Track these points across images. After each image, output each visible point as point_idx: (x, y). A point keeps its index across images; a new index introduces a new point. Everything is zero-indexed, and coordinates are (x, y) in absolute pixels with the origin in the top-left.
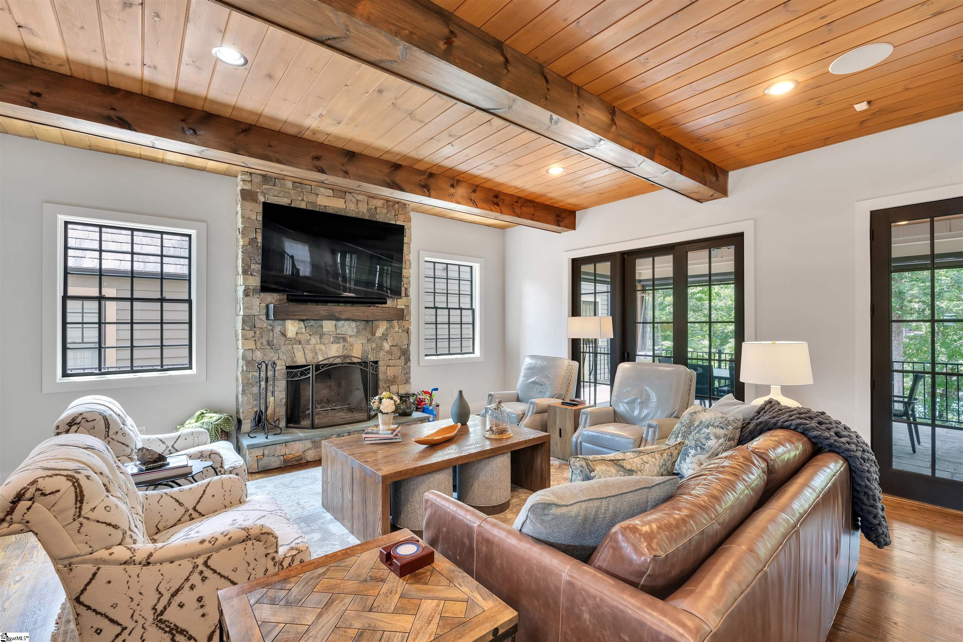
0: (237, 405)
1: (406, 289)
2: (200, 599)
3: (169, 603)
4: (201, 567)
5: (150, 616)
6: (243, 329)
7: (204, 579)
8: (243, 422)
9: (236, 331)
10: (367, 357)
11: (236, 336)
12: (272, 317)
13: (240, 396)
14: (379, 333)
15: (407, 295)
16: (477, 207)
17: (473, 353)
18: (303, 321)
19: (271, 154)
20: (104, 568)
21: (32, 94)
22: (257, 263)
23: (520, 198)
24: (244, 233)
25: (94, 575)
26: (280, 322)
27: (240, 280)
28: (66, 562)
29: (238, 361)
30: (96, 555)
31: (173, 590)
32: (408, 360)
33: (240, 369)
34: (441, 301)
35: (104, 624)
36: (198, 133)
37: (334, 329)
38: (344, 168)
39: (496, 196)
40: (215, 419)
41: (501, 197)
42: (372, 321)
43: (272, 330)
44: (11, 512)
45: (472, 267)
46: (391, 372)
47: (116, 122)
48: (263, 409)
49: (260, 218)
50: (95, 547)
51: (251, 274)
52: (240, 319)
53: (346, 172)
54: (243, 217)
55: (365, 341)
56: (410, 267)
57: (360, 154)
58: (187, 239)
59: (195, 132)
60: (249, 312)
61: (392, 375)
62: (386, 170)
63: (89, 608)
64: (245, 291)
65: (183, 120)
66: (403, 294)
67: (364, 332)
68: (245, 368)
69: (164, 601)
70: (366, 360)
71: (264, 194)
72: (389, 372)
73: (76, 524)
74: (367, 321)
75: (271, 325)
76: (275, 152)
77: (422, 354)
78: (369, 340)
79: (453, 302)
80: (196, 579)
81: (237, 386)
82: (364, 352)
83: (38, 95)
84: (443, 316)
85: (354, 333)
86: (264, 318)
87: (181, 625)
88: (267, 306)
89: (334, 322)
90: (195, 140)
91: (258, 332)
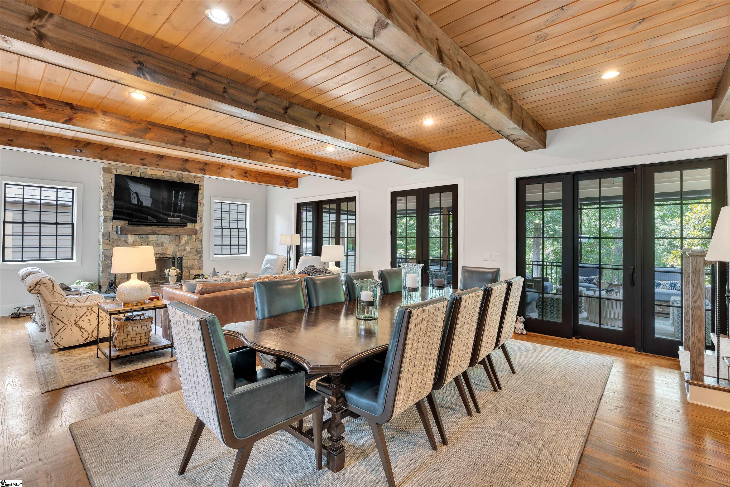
0: (99, 279)
1: (200, 218)
2: (89, 320)
3: (79, 319)
4: (90, 310)
5: (74, 322)
6: (103, 239)
7: (91, 314)
8: (102, 287)
9: (99, 240)
10: (176, 254)
11: (99, 242)
12: (119, 233)
13: (101, 274)
14: (183, 241)
15: (201, 222)
16: (234, 178)
17: (246, 254)
18: (138, 235)
19: (119, 159)
20: (60, 306)
21: (9, 140)
22: (111, 205)
23: (260, 173)
24: (104, 189)
25: (57, 308)
26: (124, 235)
27: (102, 213)
28: (50, 303)
29: (100, 256)
30: (57, 302)
31: (81, 316)
32: (201, 256)
33: (101, 260)
34: (225, 224)
35: (60, 322)
36: (83, 151)
37: (156, 239)
38: (157, 163)
39: (246, 173)
40: (86, 284)
41: (249, 173)
42: (179, 235)
43: (120, 240)
44: (35, 287)
45: (246, 205)
46: (190, 263)
47: (45, 149)
48: (114, 280)
49: (113, 181)
50: (58, 300)
51: (108, 211)
52: (101, 234)
53: (158, 165)
54: (104, 181)
55: (175, 246)
56: (203, 206)
57: (166, 156)
58: (71, 191)
59: (81, 151)
60: (106, 230)
61: (191, 265)
62: (180, 163)
63: (55, 317)
64: (104, 219)
65: (76, 146)
66: (198, 220)
67: (174, 241)
68: (104, 259)
69: (78, 319)
70: (175, 256)
71: (116, 169)
72: (189, 263)
73: (52, 293)
74: (176, 235)
75: (119, 237)
76: (121, 158)
77: (212, 254)
78: (177, 245)
79: (234, 225)
80: (88, 313)
81: (99, 269)
82: (174, 252)
83: (12, 140)
84: (226, 233)
85: (168, 242)
86: (115, 233)
87: (83, 327)
88: (117, 227)
89: (156, 236)
90: (81, 155)
91: (111, 241)
